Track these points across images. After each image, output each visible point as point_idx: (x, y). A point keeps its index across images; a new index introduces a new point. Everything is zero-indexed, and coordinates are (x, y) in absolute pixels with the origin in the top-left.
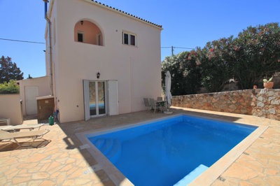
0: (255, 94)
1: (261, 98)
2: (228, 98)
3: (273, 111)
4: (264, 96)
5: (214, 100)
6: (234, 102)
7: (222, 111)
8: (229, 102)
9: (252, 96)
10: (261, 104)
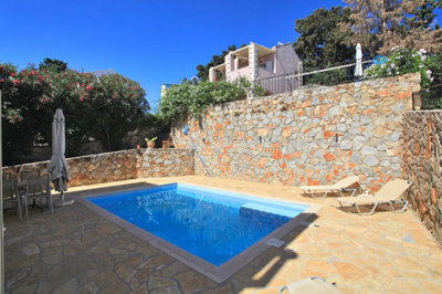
0: (140, 154)
1: (146, 158)
2: (112, 162)
3: (157, 169)
4: (150, 155)
5: (92, 167)
6: (119, 166)
7: (105, 181)
8: (113, 167)
9: (138, 156)
10: (146, 165)
